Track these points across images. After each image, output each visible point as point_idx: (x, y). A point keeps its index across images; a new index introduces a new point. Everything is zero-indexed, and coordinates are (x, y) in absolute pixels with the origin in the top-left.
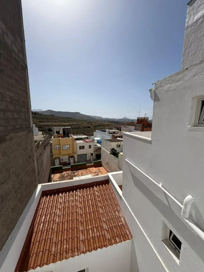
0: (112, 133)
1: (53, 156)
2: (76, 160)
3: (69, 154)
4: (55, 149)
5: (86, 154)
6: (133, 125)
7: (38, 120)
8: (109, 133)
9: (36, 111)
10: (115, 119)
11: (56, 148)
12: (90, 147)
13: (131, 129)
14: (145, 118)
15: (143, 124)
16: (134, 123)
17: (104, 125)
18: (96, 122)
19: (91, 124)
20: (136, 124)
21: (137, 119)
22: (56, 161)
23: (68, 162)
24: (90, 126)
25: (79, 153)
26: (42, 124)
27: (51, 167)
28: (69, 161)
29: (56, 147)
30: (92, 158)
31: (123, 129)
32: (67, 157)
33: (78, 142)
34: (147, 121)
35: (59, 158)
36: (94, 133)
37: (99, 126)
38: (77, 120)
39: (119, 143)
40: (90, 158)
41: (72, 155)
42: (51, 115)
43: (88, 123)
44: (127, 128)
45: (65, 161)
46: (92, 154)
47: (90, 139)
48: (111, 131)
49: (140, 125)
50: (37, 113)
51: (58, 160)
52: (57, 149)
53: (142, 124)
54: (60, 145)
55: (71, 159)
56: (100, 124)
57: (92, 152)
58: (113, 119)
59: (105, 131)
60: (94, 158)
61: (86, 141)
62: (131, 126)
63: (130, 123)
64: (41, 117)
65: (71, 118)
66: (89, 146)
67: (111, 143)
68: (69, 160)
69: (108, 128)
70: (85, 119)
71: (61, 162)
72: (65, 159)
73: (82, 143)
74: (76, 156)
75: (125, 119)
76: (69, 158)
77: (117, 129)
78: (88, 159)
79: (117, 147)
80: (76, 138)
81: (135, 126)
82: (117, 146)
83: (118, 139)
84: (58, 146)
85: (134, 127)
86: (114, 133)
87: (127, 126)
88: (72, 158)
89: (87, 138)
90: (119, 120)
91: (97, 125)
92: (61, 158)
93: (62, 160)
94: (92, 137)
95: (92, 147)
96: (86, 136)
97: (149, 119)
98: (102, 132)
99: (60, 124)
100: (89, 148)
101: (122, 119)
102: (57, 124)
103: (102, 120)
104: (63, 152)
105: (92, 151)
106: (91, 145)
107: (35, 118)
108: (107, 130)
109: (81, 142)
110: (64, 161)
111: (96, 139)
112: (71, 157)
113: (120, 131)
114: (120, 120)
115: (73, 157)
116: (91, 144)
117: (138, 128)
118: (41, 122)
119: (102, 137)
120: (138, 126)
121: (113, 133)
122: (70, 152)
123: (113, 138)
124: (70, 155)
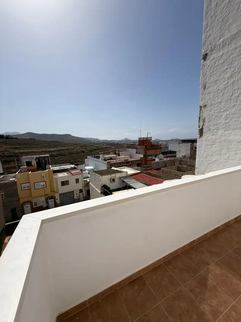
0: (108, 160)
1: (19, 199)
2: (58, 202)
3: (46, 195)
4: (22, 190)
5: (73, 191)
6: (134, 148)
7: (12, 147)
8: (105, 160)
9: (9, 134)
10: (115, 141)
12: (77, 181)
13: (131, 153)
14: (147, 138)
15: (146, 146)
16: (135, 145)
17: (101, 149)
18: (91, 146)
19: (85, 148)
20: (138, 147)
21: (138, 140)
22: (25, 206)
23: (45, 206)
24: (84, 150)
25: (61, 192)
26: (17, 151)
27: (6, 224)
28: (47, 205)
29: (24, 186)
30: (81, 196)
31: (122, 154)
32: (43, 199)
34: (151, 141)
35: (31, 203)
36: (86, 160)
37: (95, 150)
38: (67, 145)
39: (113, 176)
40: (78, 195)
41: (51, 195)
42: (31, 139)
43: (82, 146)
44: (127, 151)
45: (41, 205)
46: (81, 191)
47: (78, 170)
48: (107, 156)
49: (141, 147)
51: (29, 206)
52: (26, 189)
53: (144, 146)
54: (30, 183)
55: (50, 201)
56: (97, 147)
57: (81, 188)
58: (112, 141)
59: (98, 157)
60: (84, 196)
61: (71, 173)
62: (131, 148)
63: (130, 145)
64: (16, 142)
65: (59, 142)
66: (76, 179)
67: (100, 177)
68: (47, 203)
69: (102, 154)
70: (78, 142)
71: (34, 207)
72: (40, 202)
73: (65, 177)
74: (57, 196)
75: (127, 140)
76: (47, 199)
77: (115, 153)
78: (75, 198)
79: (111, 182)
80: (59, 169)
81: (136, 148)
82: (111, 180)
83: (113, 168)
84: (28, 185)
85: (135, 150)
86: (111, 159)
87: (127, 149)
88: (53, 200)
89: (75, 168)
91: (93, 150)
92: (34, 201)
93: (36, 204)
94: (80, 167)
95: (80, 181)
96: (73, 166)
97: (153, 139)
98: (95, 159)
99: (44, 150)
100: (76, 183)
101: (123, 141)
102: (40, 150)
103: (99, 142)
104: (35, 193)
105: (80, 186)
106: (78, 179)
107: (6, 144)
108: (101, 156)
109: (64, 175)
110: (39, 205)
111: (87, 168)
112: (50, 199)
113: (119, 155)
114: (120, 141)
115: (52, 198)
116: (79, 177)
117: (139, 151)
118: (16, 148)
119: (96, 165)
120: (140, 149)
122: (48, 191)
123: (109, 166)
124: (48, 196)
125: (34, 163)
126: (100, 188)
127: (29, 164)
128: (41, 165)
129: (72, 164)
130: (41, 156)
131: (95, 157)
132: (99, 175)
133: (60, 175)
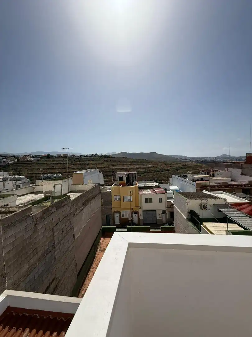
0: (198, 180)
1: (112, 208)
2: (141, 218)
3: (131, 209)
4: (114, 201)
5: (156, 210)
7: (111, 164)
8: (193, 180)
11: (116, 199)
12: (160, 200)
13: (233, 173)
16: (239, 163)
17: (189, 167)
18: (177, 164)
19: (171, 167)
20: (245, 166)
21: (246, 156)
22: (115, 215)
24: (169, 168)
25: (144, 209)
26: (114, 168)
27: (102, 227)
28: (132, 218)
29: (116, 197)
30: (164, 217)
31: (218, 174)
32: (129, 212)
33: (144, 193)
35: (120, 213)
36: (171, 179)
37: (182, 168)
38: (152, 162)
39: (204, 201)
40: (161, 216)
41: (135, 209)
42: (123, 158)
43: (167, 164)
44: (225, 171)
45: (127, 217)
46: (164, 212)
47: (162, 189)
48: (196, 176)
50: (110, 156)
51: (118, 215)
54: (120, 195)
55: (134, 215)
56: (183, 165)
57: (164, 208)
59: (185, 177)
60: (167, 218)
61: (155, 191)
62: (234, 168)
63: (230, 163)
64: (114, 160)
65: (146, 160)
66: (159, 198)
67: (187, 201)
68: (132, 216)
69: (190, 173)
71: (122, 217)
72: (127, 214)
73: (149, 194)
74: (141, 213)
75: (225, 156)
76: (132, 213)
77: (208, 173)
78: (158, 218)
79: (201, 208)
81: (242, 167)
82: (200, 206)
83: (204, 192)
84: (118, 197)
85: (240, 170)
86: (202, 179)
87: (226, 169)
88: (137, 215)
89: (159, 187)
90: (213, 159)
91: (179, 168)
92: (122, 212)
93: (123, 215)
94: (164, 186)
95: (163, 200)
96: (157, 184)
98: (181, 179)
99: (133, 167)
100: (160, 202)
101: (218, 158)
102: (129, 167)
103: (187, 160)
104: (123, 205)
105: (163, 206)
106: (161, 198)
107: (108, 162)
108: (189, 175)
109: (148, 192)
110: (125, 217)
111: (171, 187)
112: (135, 213)
113: (213, 176)
114: (215, 158)
115: (136, 213)
116: (162, 196)
117: (247, 171)
119: (182, 185)
120: (248, 169)
121: (200, 179)
122: (133, 205)
123: (199, 188)
124: (133, 210)
125: (124, 178)
126: (186, 212)
127: (121, 179)
128: (130, 181)
129: (156, 182)
130: (130, 172)
131: (181, 177)
132: (186, 198)
133: (145, 192)
